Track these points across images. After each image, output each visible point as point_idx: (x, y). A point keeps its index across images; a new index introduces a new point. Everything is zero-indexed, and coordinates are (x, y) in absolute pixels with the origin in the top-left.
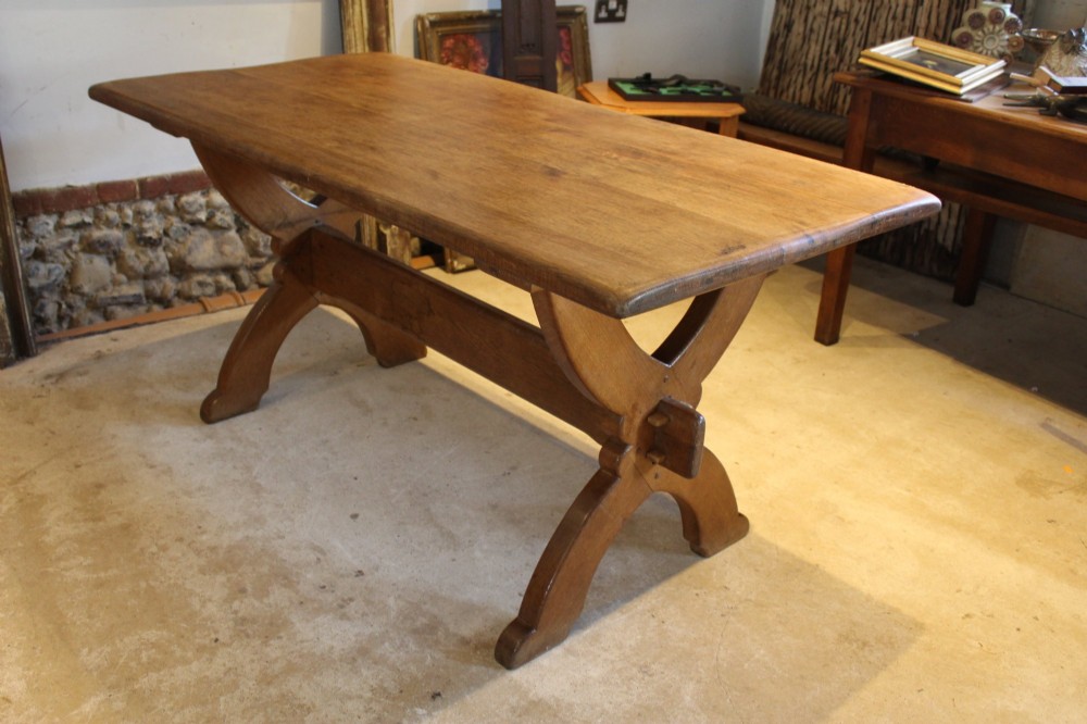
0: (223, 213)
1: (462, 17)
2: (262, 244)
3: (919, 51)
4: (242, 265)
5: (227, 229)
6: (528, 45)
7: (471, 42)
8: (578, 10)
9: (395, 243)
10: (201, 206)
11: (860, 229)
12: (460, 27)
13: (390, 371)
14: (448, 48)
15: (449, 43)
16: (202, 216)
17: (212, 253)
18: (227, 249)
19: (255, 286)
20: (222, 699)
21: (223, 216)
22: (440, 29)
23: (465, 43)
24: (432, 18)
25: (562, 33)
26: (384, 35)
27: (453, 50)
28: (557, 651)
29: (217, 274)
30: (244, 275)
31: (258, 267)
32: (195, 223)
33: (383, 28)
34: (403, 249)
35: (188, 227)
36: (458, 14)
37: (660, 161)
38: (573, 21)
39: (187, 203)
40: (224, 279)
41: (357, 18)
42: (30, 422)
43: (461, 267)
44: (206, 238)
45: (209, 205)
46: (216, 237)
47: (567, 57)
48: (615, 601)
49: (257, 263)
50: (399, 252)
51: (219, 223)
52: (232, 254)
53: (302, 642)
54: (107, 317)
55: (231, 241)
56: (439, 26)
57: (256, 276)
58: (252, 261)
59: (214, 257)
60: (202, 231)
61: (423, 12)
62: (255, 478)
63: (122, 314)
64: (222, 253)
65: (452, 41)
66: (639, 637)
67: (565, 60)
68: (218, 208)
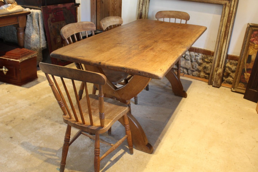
0: (188, 56)
2: (194, 66)
4: (189, 69)
5: (188, 60)
14: (255, 34)
15: (255, 33)
17: (184, 64)
18: (187, 64)
19: (191, 75)
21: (187, 57)
22: (253, 28)
24: (250, 25)
26: (229, 25)
27: (256, 35)
29: (184, 69)
30: (189, 71)
31: (193, 71)
40: (185, 70)
41: (225, 20)
44: (184, 60)
46: (186, 61)
49: (193, 70)
51: (186, 58)
52: (187, 66)
56: (253, 27)
57: (192, 73)
58: (192, 69)
59: (184, 65)
64: (185, 65)
65: (257, 32)
68: (187, 55)
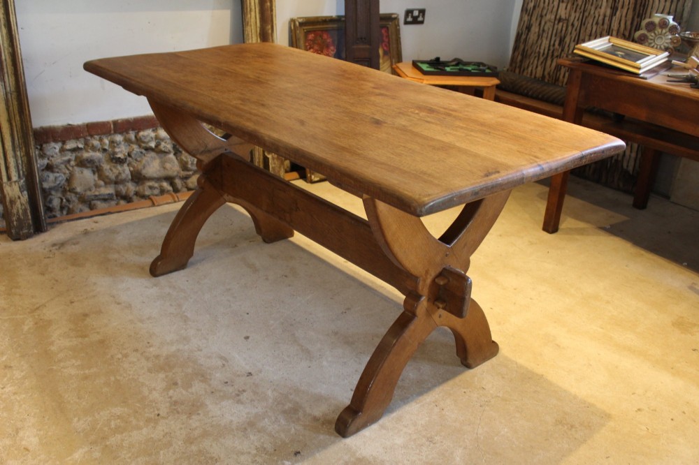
0: (166, 143)
1: (320, 20)
2: (190, 163)
3: (613, 45)
4: (177, 176)
5: (168, 153)
6: (361, 39)
7: (325, 36)
8: (393, 16)
9: (275, 164)
10: (152, 138)
11: (573, 161)
12: (319, 27)
13: (271, 244)
14: (311, 40)
15: (311, 36)
16: (153, 145)
17: (158, 168)
18: (168, 165)
19: (185, 190)
20: (162, 452)
21: (165, 145)
22: (305, 28)
23: (321, 36)
24: (301, 20)
25: (383, 31)
26: (270, 31)
27: (313, 41)
28: (375, 427)
29: (161, 181)
30: (178, 182)
31: (187, 178)
32: (148, 149)
33: (270, 27)
34: (280, 167)
35: (144, 151)
36: (317, 18)
37: (446, 116)
38: (390, 23)
39: (143, 136)
40: (165, 185)
41: (253, 20)
42: (43, 274)
43: (316, 179)
44: (154, 159)
45: (157, 138)
46: (161, 158)
47: (386, 45)
48: (412, 395)
49: (187, 175)
50: (277, 169)
51: (163, 149)
52: (171, 169)
53: (213, 417)
54: (91, 207)
55: (170, 161)
56: (305, 26)
57: (185, 183)
58: (184, 173)
59: (159, 171)
60: (153, 154)
61: (295, 17)
62: (184, 312)
63: (101, 206)
64: (164, 168)
65: (313, 35)
66: (427, 419)
67: (385, 48)
68: (163, 140)
